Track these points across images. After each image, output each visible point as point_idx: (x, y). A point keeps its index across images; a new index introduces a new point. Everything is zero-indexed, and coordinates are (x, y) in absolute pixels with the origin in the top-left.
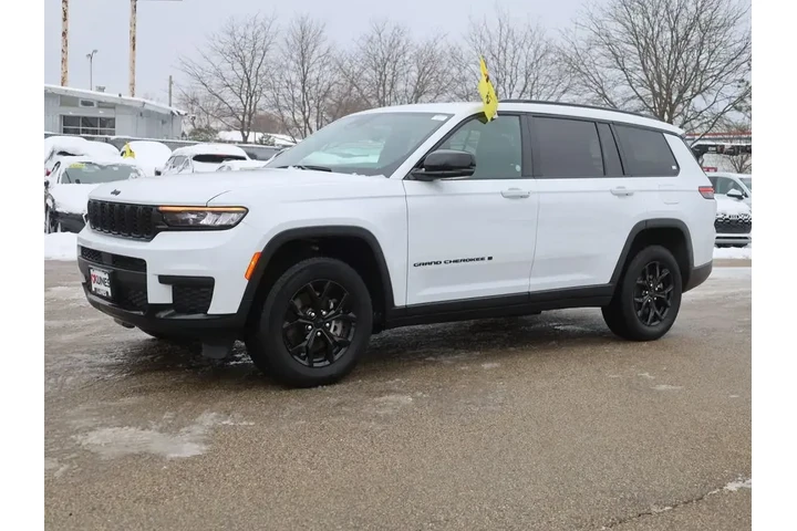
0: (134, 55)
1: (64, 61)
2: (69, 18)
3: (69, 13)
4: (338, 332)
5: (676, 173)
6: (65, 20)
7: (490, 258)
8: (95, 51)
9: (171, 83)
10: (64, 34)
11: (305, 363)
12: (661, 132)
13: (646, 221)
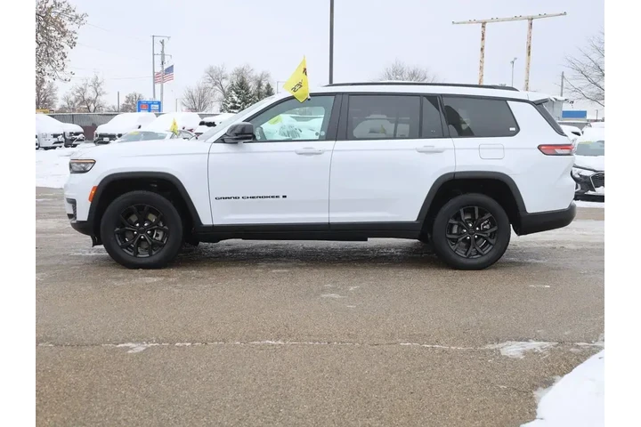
0: (529, 59)
1: (481, 68)
2: (486, 38)
3: (486, 34)
4: (160, 238)
5: (514, 134)
6: (483, 39)
7: (284, 197)
8: (516, 59)
9: (563, 77)
10: (482, 49)
11: (132, 254)
12: (505, 100)
13: (455, 173)
